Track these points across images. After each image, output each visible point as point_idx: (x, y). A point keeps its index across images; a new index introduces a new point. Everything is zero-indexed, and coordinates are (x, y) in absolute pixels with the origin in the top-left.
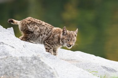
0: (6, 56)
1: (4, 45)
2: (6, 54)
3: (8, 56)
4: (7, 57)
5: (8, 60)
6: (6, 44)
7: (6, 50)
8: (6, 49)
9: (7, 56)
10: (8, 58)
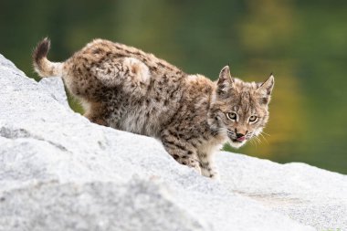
0: (35, 181)
1: (30, 140)
2: (38, 172)
3: (44, 181)
4: (41, 184)
5: (43, 193)
6: (36, 137)
7: (36, 158)
8: (37, 155)
9: (40, 180)
10: (43, 186)
